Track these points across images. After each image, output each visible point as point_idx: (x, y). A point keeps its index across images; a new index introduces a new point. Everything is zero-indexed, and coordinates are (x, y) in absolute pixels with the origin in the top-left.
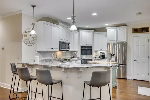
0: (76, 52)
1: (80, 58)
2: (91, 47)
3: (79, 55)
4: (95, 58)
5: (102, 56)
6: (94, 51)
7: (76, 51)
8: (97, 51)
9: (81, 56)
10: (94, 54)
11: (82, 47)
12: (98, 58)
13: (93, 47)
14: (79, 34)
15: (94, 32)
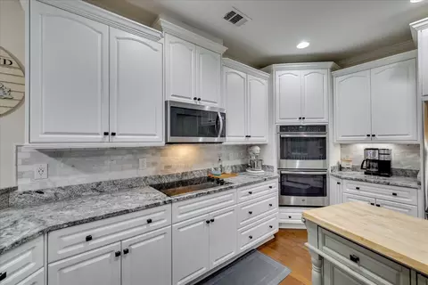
0: (258, 148)
1: (276, 170)
2: (323, 128)
3: (272, 157)
4: (341, 168)
5: (376, 165)
6: (335, 145)
7: (259, 145)
8: (346, 145)
9: (279, 164)
10: (335, 156)
11: (283, 128)
12: (354, 169)
13: (330, 129)
14: (271, 81)
15: (333, 69)
